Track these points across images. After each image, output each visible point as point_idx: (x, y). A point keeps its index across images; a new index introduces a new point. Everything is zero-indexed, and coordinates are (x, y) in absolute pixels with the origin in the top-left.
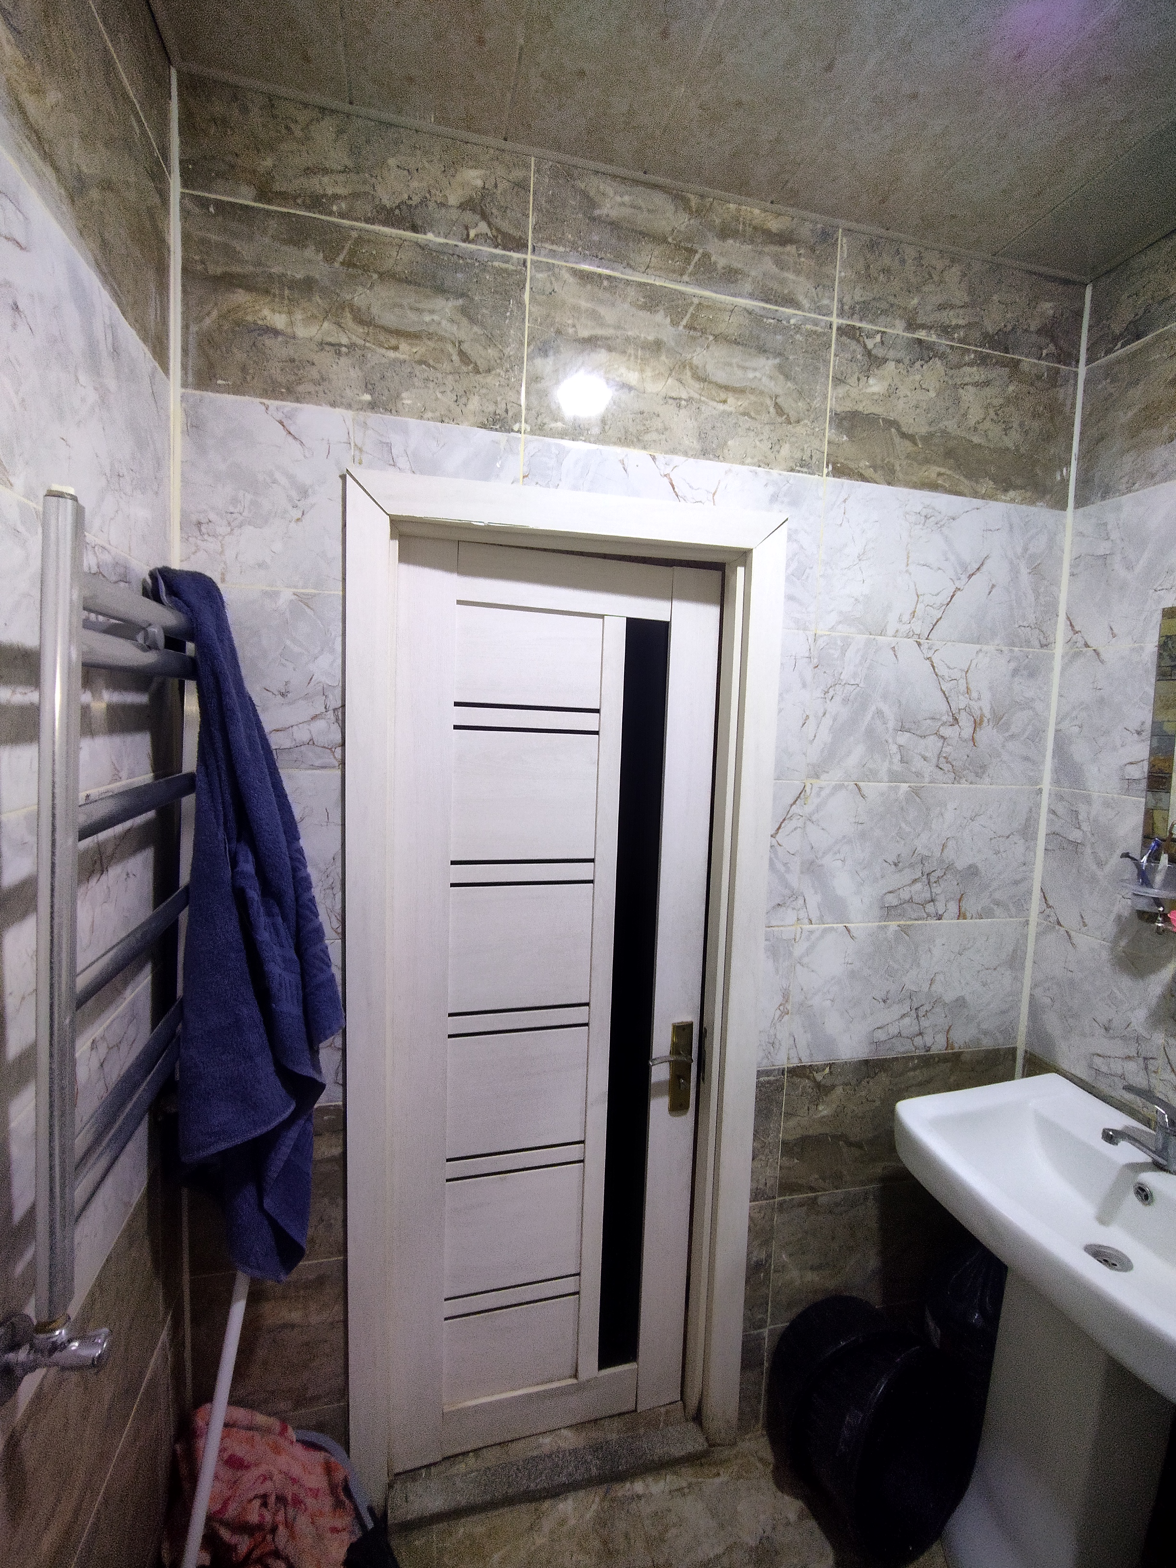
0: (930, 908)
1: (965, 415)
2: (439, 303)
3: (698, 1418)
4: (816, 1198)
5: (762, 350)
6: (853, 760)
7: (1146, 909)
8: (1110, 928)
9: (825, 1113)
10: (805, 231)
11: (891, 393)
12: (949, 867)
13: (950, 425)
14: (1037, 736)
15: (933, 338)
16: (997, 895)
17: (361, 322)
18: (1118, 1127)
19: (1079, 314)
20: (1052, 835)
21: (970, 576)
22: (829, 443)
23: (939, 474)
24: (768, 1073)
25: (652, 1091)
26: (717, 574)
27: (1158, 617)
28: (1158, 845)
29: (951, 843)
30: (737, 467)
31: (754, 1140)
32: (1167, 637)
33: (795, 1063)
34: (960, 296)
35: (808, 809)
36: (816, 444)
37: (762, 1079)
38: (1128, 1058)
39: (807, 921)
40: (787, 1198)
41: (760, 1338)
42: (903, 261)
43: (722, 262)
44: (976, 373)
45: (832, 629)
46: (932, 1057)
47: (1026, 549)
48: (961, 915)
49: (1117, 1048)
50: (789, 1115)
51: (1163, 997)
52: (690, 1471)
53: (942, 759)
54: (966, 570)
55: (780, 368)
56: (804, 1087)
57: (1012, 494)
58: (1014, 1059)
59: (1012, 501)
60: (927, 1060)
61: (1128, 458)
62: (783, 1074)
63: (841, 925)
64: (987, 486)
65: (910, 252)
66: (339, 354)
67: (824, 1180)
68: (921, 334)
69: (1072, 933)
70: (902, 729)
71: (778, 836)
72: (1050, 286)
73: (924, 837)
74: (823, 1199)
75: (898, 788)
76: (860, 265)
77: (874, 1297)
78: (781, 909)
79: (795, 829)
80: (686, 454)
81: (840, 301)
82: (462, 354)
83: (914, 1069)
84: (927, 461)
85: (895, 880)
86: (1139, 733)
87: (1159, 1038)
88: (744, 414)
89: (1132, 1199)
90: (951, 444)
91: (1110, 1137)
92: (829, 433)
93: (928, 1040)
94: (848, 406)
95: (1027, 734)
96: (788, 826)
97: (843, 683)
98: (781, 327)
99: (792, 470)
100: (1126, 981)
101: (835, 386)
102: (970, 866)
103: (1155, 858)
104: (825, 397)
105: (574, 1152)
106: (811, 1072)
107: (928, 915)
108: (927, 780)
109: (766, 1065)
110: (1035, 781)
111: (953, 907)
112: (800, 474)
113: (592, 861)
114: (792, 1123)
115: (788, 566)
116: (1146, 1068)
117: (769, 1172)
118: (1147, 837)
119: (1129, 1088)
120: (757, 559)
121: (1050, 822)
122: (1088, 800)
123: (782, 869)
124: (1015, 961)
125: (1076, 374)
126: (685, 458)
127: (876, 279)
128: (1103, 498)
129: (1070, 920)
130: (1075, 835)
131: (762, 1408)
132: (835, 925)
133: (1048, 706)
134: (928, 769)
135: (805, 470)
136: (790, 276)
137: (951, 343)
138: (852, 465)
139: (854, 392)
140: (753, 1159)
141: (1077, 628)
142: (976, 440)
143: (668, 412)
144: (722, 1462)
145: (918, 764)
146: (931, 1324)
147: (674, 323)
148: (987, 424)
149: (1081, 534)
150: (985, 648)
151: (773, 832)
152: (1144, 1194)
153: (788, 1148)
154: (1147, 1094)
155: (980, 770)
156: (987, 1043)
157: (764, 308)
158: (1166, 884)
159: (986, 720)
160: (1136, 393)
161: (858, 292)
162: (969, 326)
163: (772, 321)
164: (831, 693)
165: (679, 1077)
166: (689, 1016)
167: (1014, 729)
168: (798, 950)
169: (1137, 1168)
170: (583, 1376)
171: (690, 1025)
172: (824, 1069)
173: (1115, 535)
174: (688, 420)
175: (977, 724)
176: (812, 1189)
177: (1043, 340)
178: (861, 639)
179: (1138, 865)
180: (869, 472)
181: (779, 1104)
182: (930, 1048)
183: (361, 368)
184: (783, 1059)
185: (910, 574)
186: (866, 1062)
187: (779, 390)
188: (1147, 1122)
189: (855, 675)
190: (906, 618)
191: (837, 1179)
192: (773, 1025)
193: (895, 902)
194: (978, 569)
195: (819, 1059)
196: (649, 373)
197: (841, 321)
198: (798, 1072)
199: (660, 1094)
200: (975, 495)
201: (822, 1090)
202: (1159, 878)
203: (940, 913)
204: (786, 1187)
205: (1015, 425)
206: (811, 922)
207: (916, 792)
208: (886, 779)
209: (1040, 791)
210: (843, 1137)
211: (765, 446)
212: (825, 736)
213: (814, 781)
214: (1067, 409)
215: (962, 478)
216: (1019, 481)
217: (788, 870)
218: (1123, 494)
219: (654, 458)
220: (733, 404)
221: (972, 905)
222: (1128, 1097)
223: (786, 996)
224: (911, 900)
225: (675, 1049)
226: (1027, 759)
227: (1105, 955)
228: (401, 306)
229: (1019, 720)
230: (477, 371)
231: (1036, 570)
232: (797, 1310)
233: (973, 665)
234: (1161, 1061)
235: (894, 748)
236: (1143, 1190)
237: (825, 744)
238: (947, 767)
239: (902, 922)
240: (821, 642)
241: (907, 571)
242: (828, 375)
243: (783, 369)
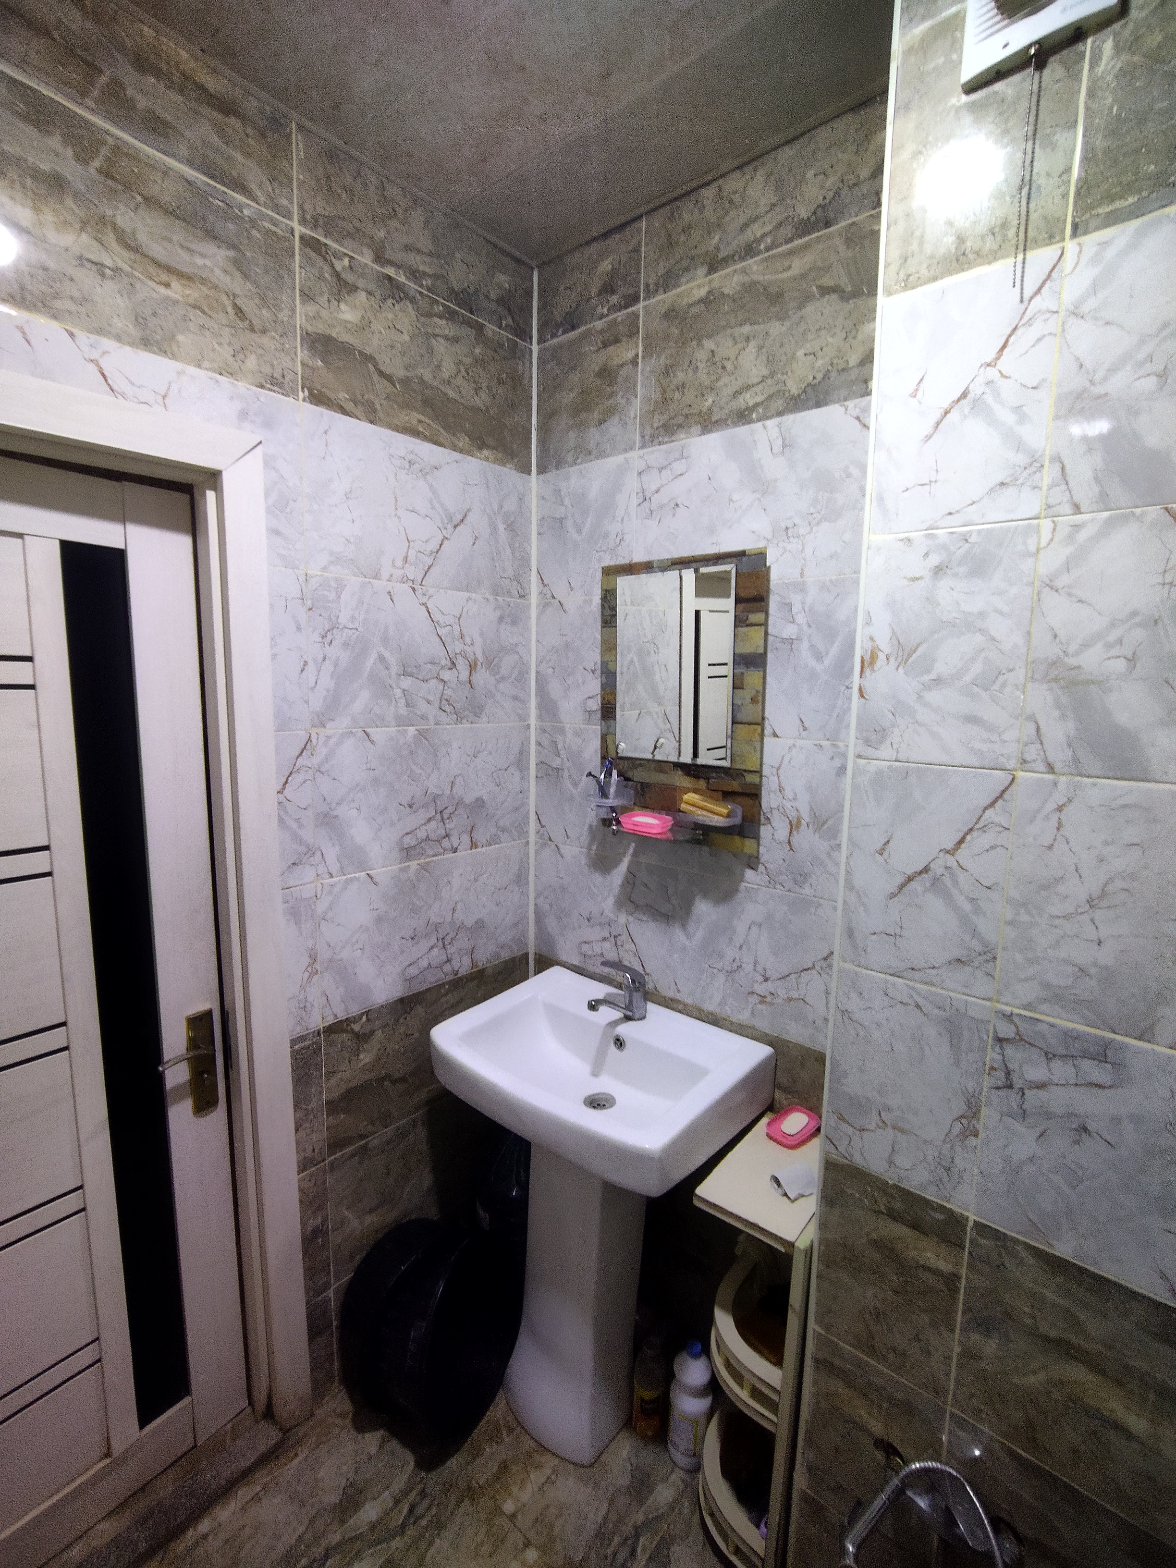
0: (446, 843)
1: (438, 367)
3: (269, 1413)
4: (366, 1143)
5: (211, 235)
6: (358, 706)
7: (605, 817)
8: (585, 838)
9: (366, 1060)
10: (251, 107)
11: (364, 326)
12: (460, 803)
13: (427, 375)
14: (521, 679)
15: (402, 279)
16: (501, 823)
18: (600, 996)
19: (529, 294)
20: (540, 764)
21: (455, 527)
22: (302, 363)
23: (420, 422)
24: (303, 1039)
25: (169, 1099)
26: (184, 498)
27: (599, 574)
28: (611, 763)
29: (459, 780)
30: (192, 370)
31: (295, 1111)
32: (606, 591)
33: (330, 1020)
34: (425, 243)
35: (316, 760)
36: (287, 362)
37: (296, 1047)
38: (604, 939)
39: (327, 876)
40: (338, 1155)
41: (327, 1301)
42: (365, 185)
43: (142, 103)
44: (443, 326)
45: (324, 569)
46: (460, 979)
47: (501, 507)
48: (473, 845)
49: (596, 933)
50: (330, 1074)
51: (623, 884)
53: (444, 702)
54: (450, 519)
55: (236, 263)
56: (343, 1041)
57: (486, 452)
58: (527, 963)
59: (486, 459)
60: (457, 983)
61: (572, 435)
62: (319, 1035)
63: (364, 873)
64: (463, 441)
65: (373, 179)
67: (372, 1123)
68: (390, 271)
69: (560, 846)
70: (405, 674)
71: (286, 791)
72: (505, 260)
73: (434, 776)
74: (374, 1142)
75: (406, 731)
76: (320, 172)
77: (433, 1213)
78: (300, 867)
79: (304, 782)
80: (118, 338)
81: (301, 207)
83: (446, 994)
84: (406, 406)
85: (412, 821)
86: (593, 672)
87: (623, 918)
88: (195, 307)
89: (613, 1048)
90: (428, 392)
91: (593, 1006)
92: (301, 354)
93: (456, 964)
94: (320, 328)
95: (514, 676)
96: (296, 780)
97: (341, 627)
98: (230, 213)
99: (262, 386)
100: (598, 878)
101: (303, 303)
102: (477, 800)
103: (609, 774)
104: (293, 311)
105: (71, 1203)
106: (348, 1025)
107: (445, 850)
108: (432, 722)
109: (299, 1031)
110: (524, 718)
111: (466, 839)
112: (272, 393)
113: (46, 848)
114: (334, 1080)
115: (267, 494)
116: (616, 944)
117: (315, 1137)
118: (604, 758)
119: (604, 964)
120: (228, 481)
121: (538, 752)
122: (562, 731)
123: (295, 825)
124: (521, 879)
125: (531, 350)
126: (118, 344)
127: (340, 196)
128: (557, 468)
129: (558, 836)
130: (556, 762)
131: (336, 1365)
132: (357, 875)
133: (529, 651)
134: (433, 712)
135: (275, 389)
136: (239, 157)
137: (419, 289)
138: (332, 396)
139: (324, 313)
140: (297, 1130)
141: (546, 582)
142: (451, 394)
143: (87, 279)
144: (299, 1442)
145: (422, 707)
146: (481, 1212)
147: (83, 162)
148: (460, 381)
149: (543, 498)
150: (473, 596)
151: (279, 788)
152: (619, 1043)
153: (333, 1107)
154: (617, 965)
155: (476, 709)
156: (505, 955)
157: (209, 184)
158: (618, 794)
159: (479, 664)
160: (574, 378)
161: (319, 202)
162: (436, 277)
163: (220, 203)
164: (329, 638)
165: (202, 1073)
166: (207, 1003)
167: (503, 672)
168: (321, 907)
169: (614, 1024)
170: (118, 1448)
171: (209, 1014)
172: (361, 1019)
173: (567, 501)
174: (118, 296)
175: (472, 667)
176: (362, 1137)
177: (501, 310)
178: (354, 582)
179: (598, 781)
180: (349, 406)
181: (318, 1066)
182: (458, 971)
184: (317, 1020)
185: (399, 518)
186: (402, 1000)
187: (238, 291)
188: (619, 986)
189: (353, 619)
190: (399, 563)
191: (386, 1118)
192: (302, 988)
193: (413, 842)
194: (462, 520)
195: (355, 1010)
196: (48, 216)
197: (304, 230)
198: (331, 1030)
199: (179, 1098)
200: (455, 448)
201: (362, 1039)
202: (612, 790)
203: (455, 846)
204: (335, 1145)
205: (484, 387)
206: (331, 876)
207: (422, 734)
208: (394, 723)
209: (529, 726)
210: (388, 1077)
211: (226, 352)
212: (326, 682)
213: (319, 730)
214: (526, 381)
215: (441, 430)
216: (490, 441)
217: (301, 826)
218: (570, 466)
219: (72, 335)
220: (177, 290)
221: (480, 836)
222: (606, 970)
223: (313, 957)
224: (428, 838)
225: (193, 1044)
226: (516, 698)
227: (584, 860)
229: (507, 663)
231: (510, 526)
232: (358, 1258)
233: (465, 610)
234: (625, 937)
235: (398, 693)
236: (618, 1040)
237: (328, 691)
238: (448, 709)
239: (422, 861)
240: (313, 583)
241: (396, 515)
242: (294, 287)
243: (240, 265)
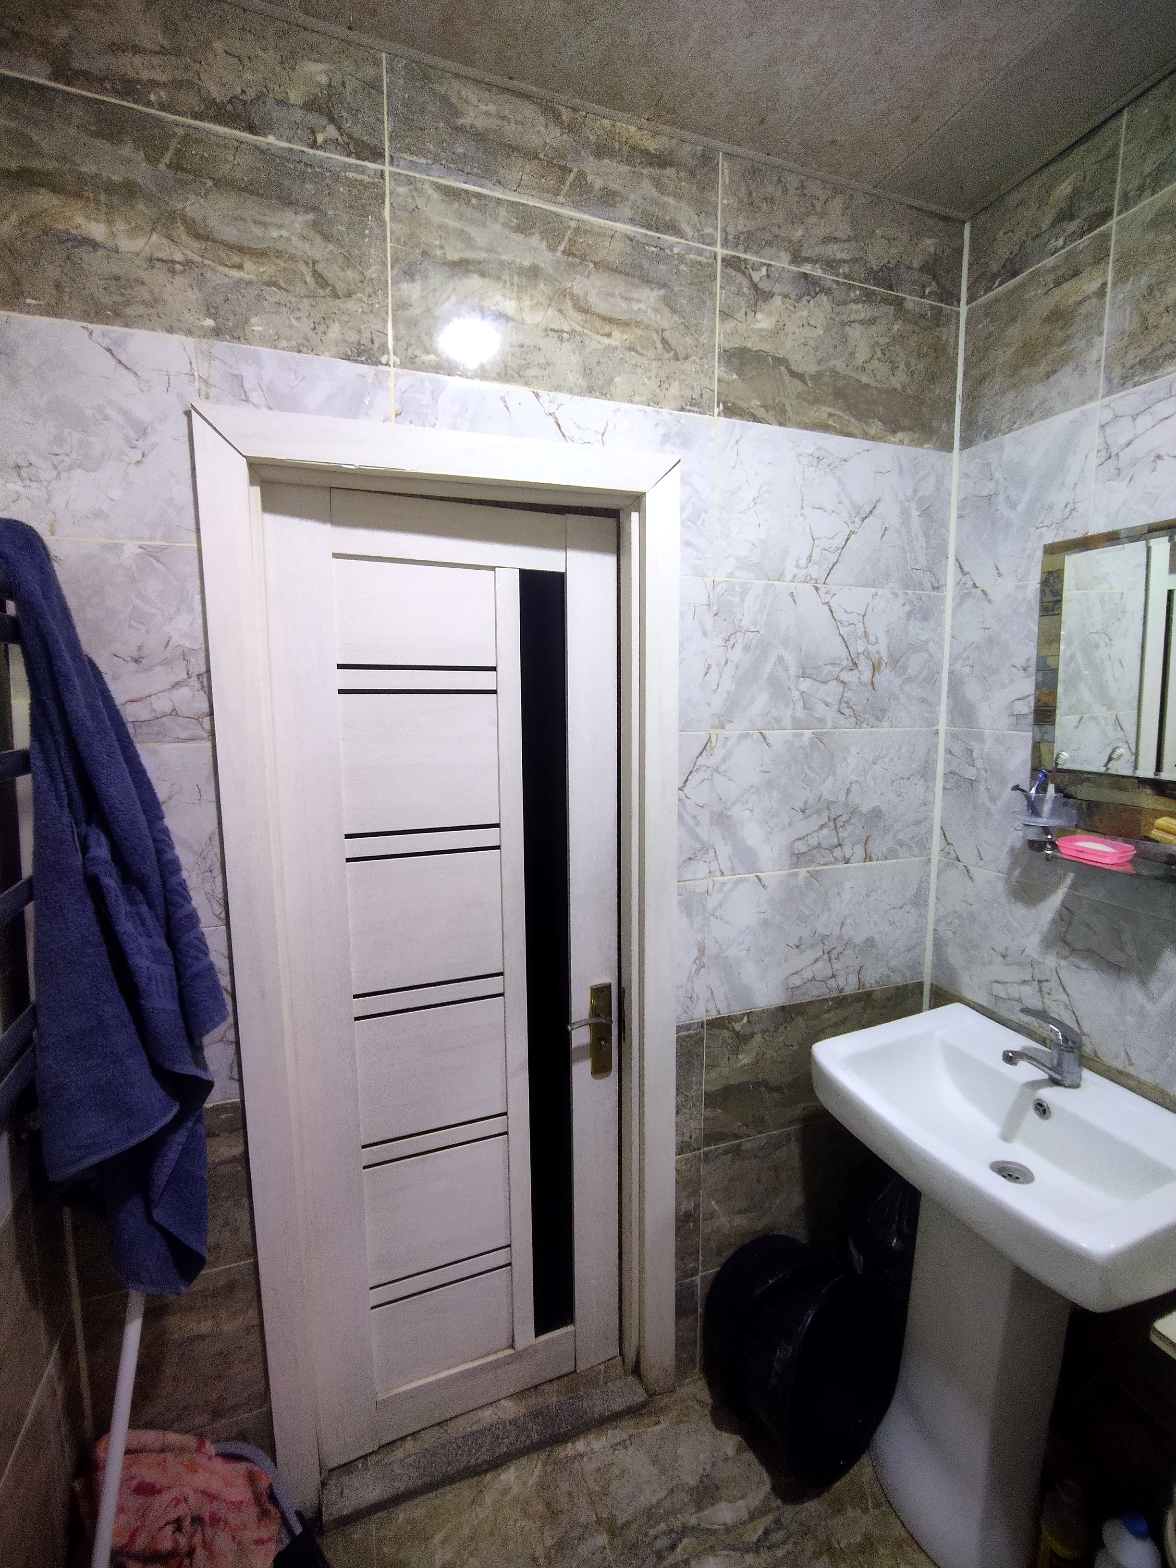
0: (838, 852)
1: (852, 354)
2: (288, 216)
3: (636, 1370)
4: (740, 1145)
5: (646, 280)
6: (755, 709)
7: (1037, 839)
8: (1004, 861)
9: (745, 1061)
10: (684, 152)
11: (779, 330)
12: (854, 812)
13: (839, 364)
14: (931, 679)
15: (819, 273)
16: (900, 836)
17: (198, 236)
18: (1017, 1048)
19: (959, 252)
20: (950, 774)
21: (863, 520)
22: (719, 380)
23: (830, 415)
24: (688, 1027)
25: (574, 1056)
26: (611, 522)
27: (1039, 554)
28: (1045, 776)
29: (854, 787)
30: (625, 406)
31: (677, 1095)
32: (1049, 573)
33: (714, 1015)
34: (843, 230)
35: (714, 760)
36: (705, 382)
37: (681, 1034)
38: (1024, 982)
39: (718, 873)
40: (713, 1147)
41: (693, 1285)
42: (785, 190)
43: (598, 183)
44: (861, 311)
45: (730, 575)
46: (845, 997)
47: (915, 492)
48: (868, 858)
49: (1012, 974)
50: (710, 1067)
51: (1054, 921)
52: (631, 1423)
53: (843, 704)
54: (859, 513)
55: (666, 300)
56: (724, 1038)
57: (900, 435)
58: (922, 993)
59: (901, 442)
60: (841, 1001)
61: (1010, 396)
62: (702, 1027)
63: (753, 875)
64: (875, 427)
65: (793, 181)
66: (173, 272)
67: (747, 1125)
68: (807, 268)
69: (971, 868)
70: (804, 676)
71: (686, 789)
72: (931, 222)
73: (829, 783)
74: (747, 1145)
75: (802, 734)
76: (743, 192)
77: (801, 1234)
78: (695, 863)
79: (703, 780)
80: (571, 391)
81: (724, 230)
82: (317, 275)
83: (829, 1011)
84: (817, 401)
85: (803, 826)
86: (1025, 669)
87: (1051, 961)
88: (631, 349)
89: (1032, 1115)
90: (841, 383)
91: (1010, 1058)
92: (718, 370)
93: (841, 981)
94: (736, 343)
95: (922, 676)
96: (695, 779)
97: (743, 631)
98: (662, 255)
99: (682, 409)
100: (1020, 910)
101: (723, 321)
102: (873, 810)
103: (1042, 788)
104: (713, 331)
105: (496, 1125)
106: (729, 1023)
107: (836, 859)
108: (830, 725)
109: (685, 1020)
110: (932, 722)
111: (859, 851)
112: (691, 414)
113: (497, 825)
114: (713, 1074)
115: (683, 509)
116: (1040, 990)
117: (693, 1124)
118: (1035, 770)
119: (1026, 1011)
120: (651, 504)
121: (947, 762)
122: (980, 738)
123: (692, 822)
124: (919, 900)
125: (958, 314)
126: (570, 396)
127: (759, 208)
128: (987, 438)
129: (968, 855)
130: (970, 773)
131: (698, 1352)
132: (746, 876)
133: (942, 648)
134: (830, 715)
135: (695, 409)
136: (671, 201)
137: (836, 279)
138: (744, 405)
139: (742, 328)
140: (677, 1113)
141: (966, 570)
142: (865, 379)
143: (550, 345)
144: (662, 1410)
145: (820, 710)
146: (854, 1253)
147: (552, 248)
148: (875, 363)
149: (967, 475)
150: (880, 591)
151: (681, 784)
152: (1042, 1109)
153: (711, 1099)
154: (1042, 1015)
155: (880, 714)
156: (897, 980)
157: (646, 235)
158: (1053, 813)
159: (884, 664)
160: (1014, 331)
161: (741, 221)
162: (854, 260)
163: (654, 249)
164: (732, 641)
165: (600, 1039)
166: (607, 978)
167: (911, 671)
168: (711, 903)
169: (1036, 1085)
170: (520, 1345)
171: (609, 987)
172: (742, 1019)
173: (998, 475)
174: (572, 354)
175: (876, 668)
176: (737, 1137)
177: (925, 277)
178: (759, 584)
179: (1028, 797)
180: (760, 413)
181: (699, 1056)
182: (843, 989)
183: (200, 290)
184: (702, 1012)
185: (805, 517)
186: (783, 1008)
187: (665, 325)
188: (1043, 1041)
189: (754, 622)
190: (803, 562)
191: (760, 1124)
192: (690, 979)
193: (804, 849)
194: (871, 512)
195: (737, 1009)
196: (527, 302)
197: (726, 252)
198: (717, 1024)
199: (581, 1059)
200: (866, 436)
201: (742, 1039)
202: (1047, 808)
203: (847, 856)
204: (711, 1138)
205: (902, 365)
206: (722, 874)
207: (819, 737)
208: (789, 726)
209: (937, 732)
210: (764, 1082)
211: (653, 384)
212: (728, 684)
213: (718, 731)
214: (950, 350)
215: (852, 420)
216: (906, 422)
217: (697, 823)
218: (1004, 434)
219: (537, 396)
220: (618, 338)
221: (877, 847)
222: (1025, 1019)
223: (702, 951)
224: (819, 846)
225: (595, 1011)
226: (924, 701)
227: (1000, 886)
228: (243, 219)
229: (915, 663)
230: (335, 295)
231: (926, 513)
232: (727, 1254)
233: (870, 607)
234: (1053, 984)
235: (796, 695)
236: (1041, 1105)
237: (728, 693)
238: (847, 712)
239: (812, 868)
240: (720, 589)
241: (802, 514)
242: (715, 309)
243: (669, 302)
